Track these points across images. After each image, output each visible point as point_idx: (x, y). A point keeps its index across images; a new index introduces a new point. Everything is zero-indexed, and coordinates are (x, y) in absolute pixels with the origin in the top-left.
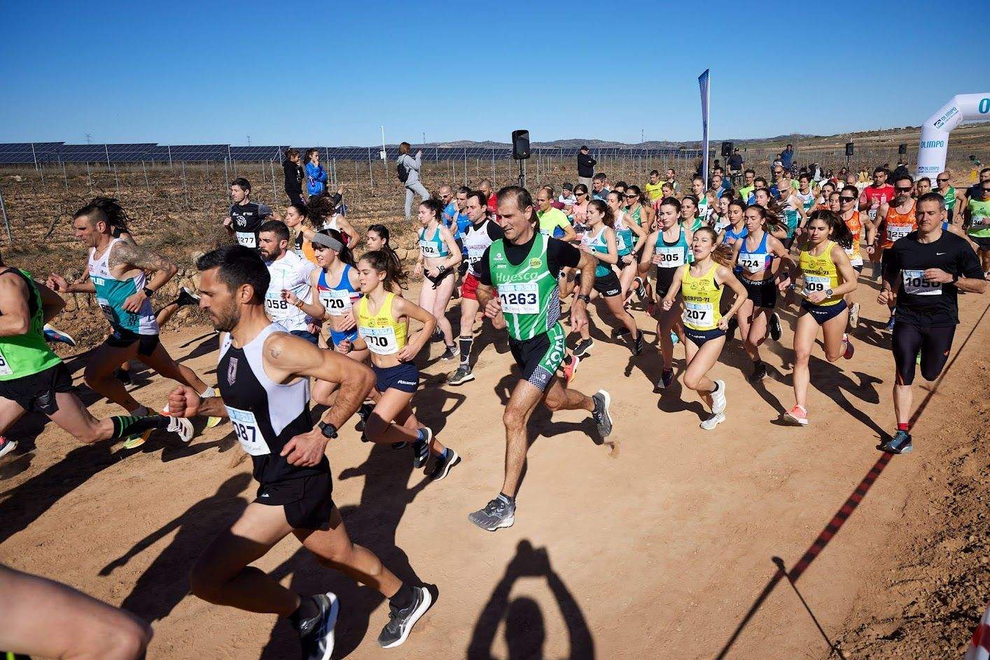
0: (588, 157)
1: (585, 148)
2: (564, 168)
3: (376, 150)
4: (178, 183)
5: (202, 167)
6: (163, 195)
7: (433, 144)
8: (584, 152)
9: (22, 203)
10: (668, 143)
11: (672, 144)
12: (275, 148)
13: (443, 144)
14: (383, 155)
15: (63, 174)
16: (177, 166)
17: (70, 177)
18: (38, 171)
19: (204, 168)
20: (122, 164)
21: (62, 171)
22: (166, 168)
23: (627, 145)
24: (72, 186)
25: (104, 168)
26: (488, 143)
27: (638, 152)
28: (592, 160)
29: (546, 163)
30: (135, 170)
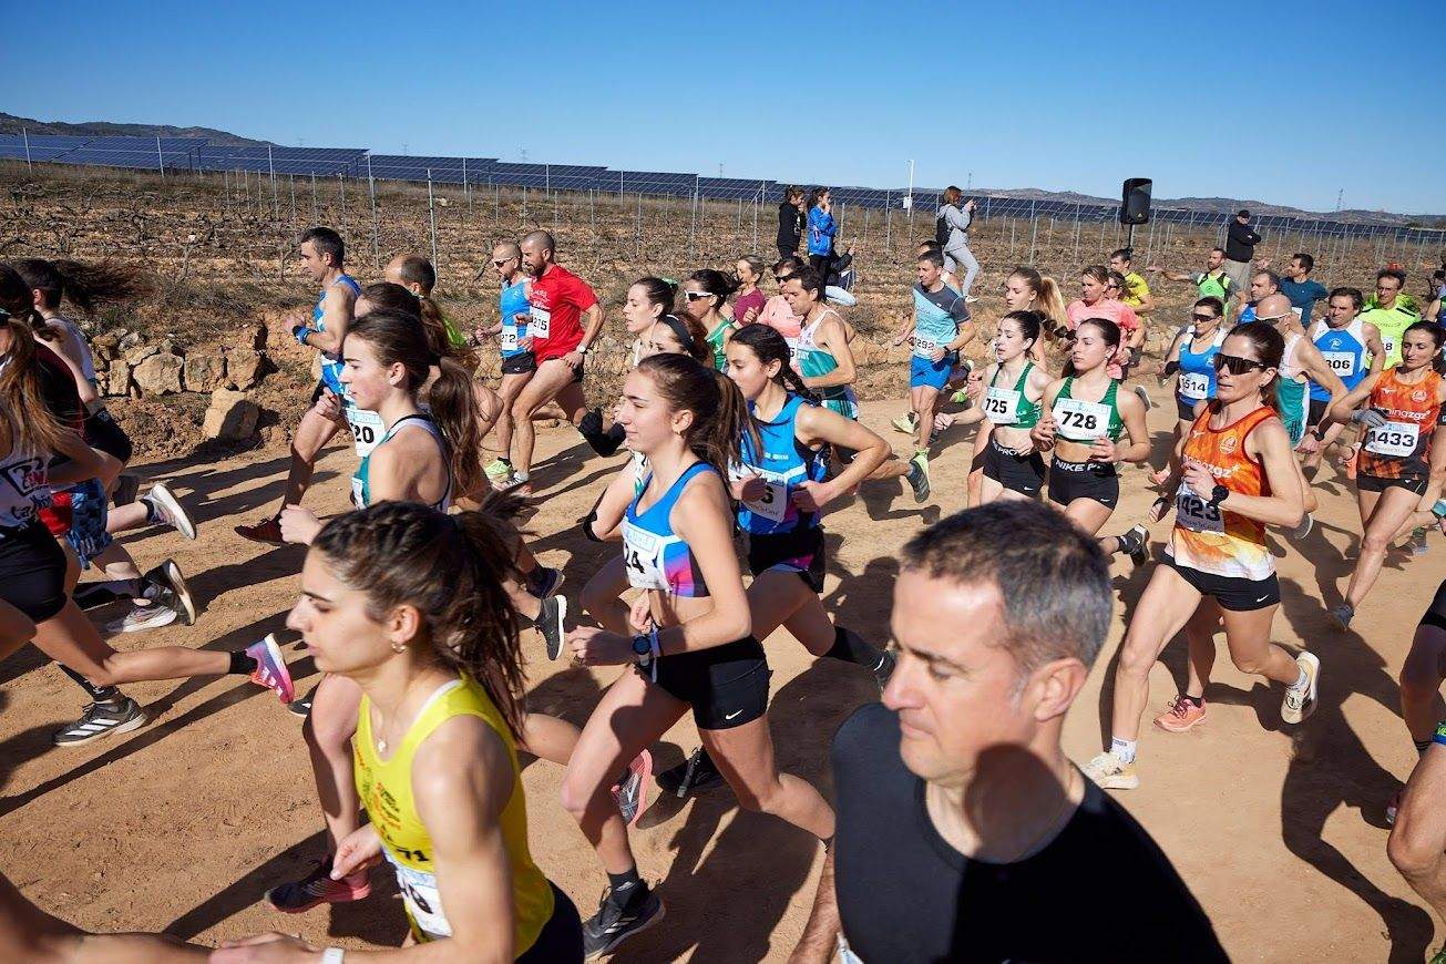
0: (1248, 229)
1: (1244, 214)
2: (1192, 243)
3: (897, 195)
4: (627, 223)
5: (659, 203)
6: (608, 237)
7: (983, 191)
8: (1243, 221)
9: (447, 234)
10: (1385, 215)
11: (1394, 217)
12: (758, 183)
13: (997, 192)
14: (908, 202)
15: (493, 200)
16: (630, 200)
17: (502, 205)
18: (466, 194)
19: (663, 204)
20: (561, 192)
21: (492, 196)
22: (614, 201)
23: (1309, 214)
24: (504, 215)
25: (542, 196)
26: (1068, 194)
27: (1329, 226)
28: (1253, 234)
29: (1164, 232)
30: (579, 201)
